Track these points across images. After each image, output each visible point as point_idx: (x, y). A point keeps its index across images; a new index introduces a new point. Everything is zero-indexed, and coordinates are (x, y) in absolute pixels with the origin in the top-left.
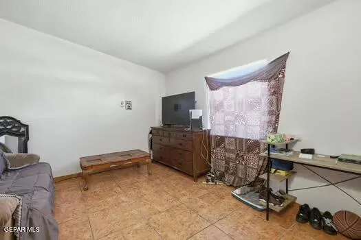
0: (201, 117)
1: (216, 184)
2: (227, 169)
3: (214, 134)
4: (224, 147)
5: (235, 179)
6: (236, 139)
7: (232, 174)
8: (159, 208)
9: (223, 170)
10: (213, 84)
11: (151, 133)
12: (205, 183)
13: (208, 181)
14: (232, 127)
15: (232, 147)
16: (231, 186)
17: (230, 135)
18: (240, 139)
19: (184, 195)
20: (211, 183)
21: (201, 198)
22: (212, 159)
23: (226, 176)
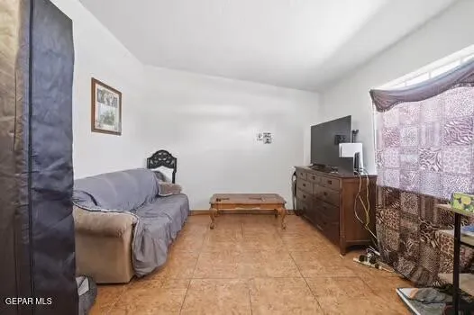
0: (357, 155)
1: (377, 267)
2: (402, 248)
3: (382, 184)
4: (399, 208)
5: (415, 270)
6: (420, 196)
7: (409, 259)
8: (269, 272)
9: (395, 247)
10: (382, 101)
11: (295, 174)
12: (357, 260)
13: (362, 259)
14: (413, 174)
15: (414, 211)
16: (405, 279)
17: (409, 188)
18: (427, 197)
19: (313, 267)
20: (367, 263)
21: (337, 280)
22: (377, 226)
23: (401, 260)
